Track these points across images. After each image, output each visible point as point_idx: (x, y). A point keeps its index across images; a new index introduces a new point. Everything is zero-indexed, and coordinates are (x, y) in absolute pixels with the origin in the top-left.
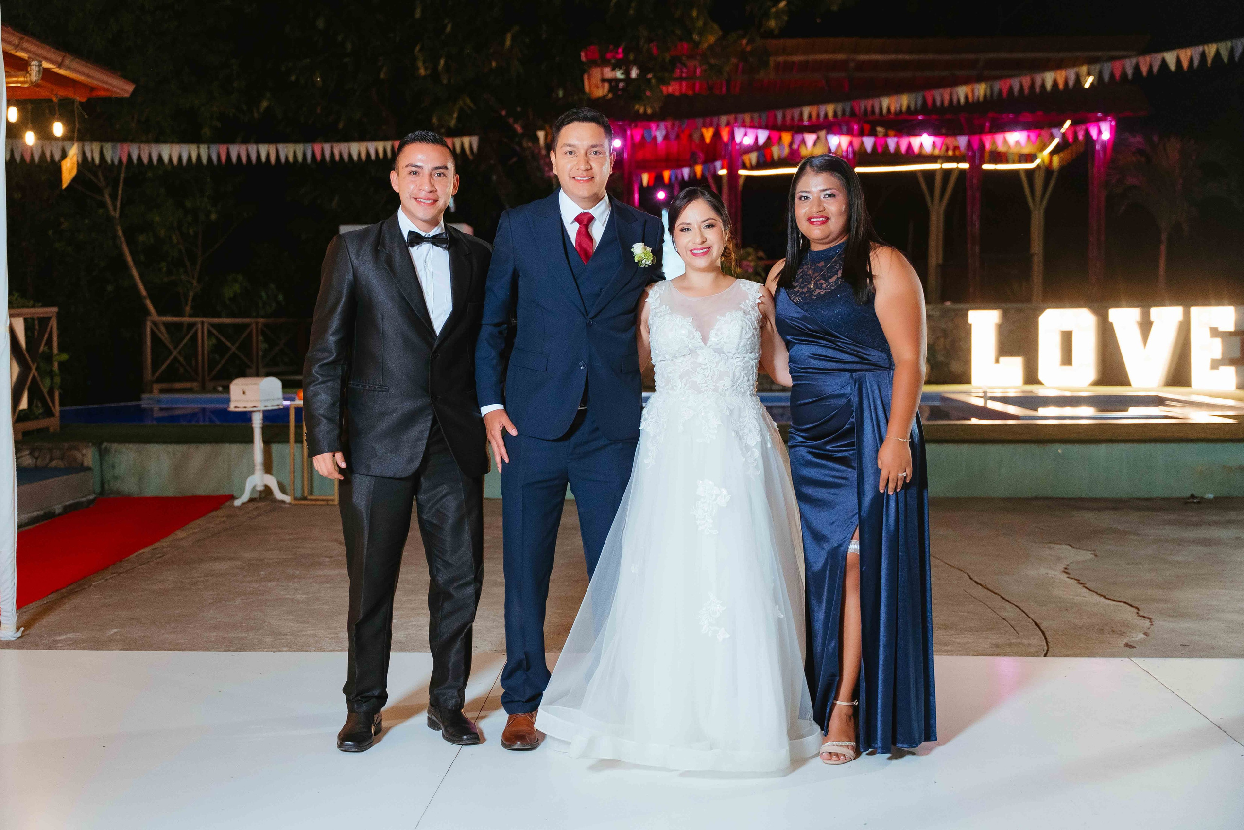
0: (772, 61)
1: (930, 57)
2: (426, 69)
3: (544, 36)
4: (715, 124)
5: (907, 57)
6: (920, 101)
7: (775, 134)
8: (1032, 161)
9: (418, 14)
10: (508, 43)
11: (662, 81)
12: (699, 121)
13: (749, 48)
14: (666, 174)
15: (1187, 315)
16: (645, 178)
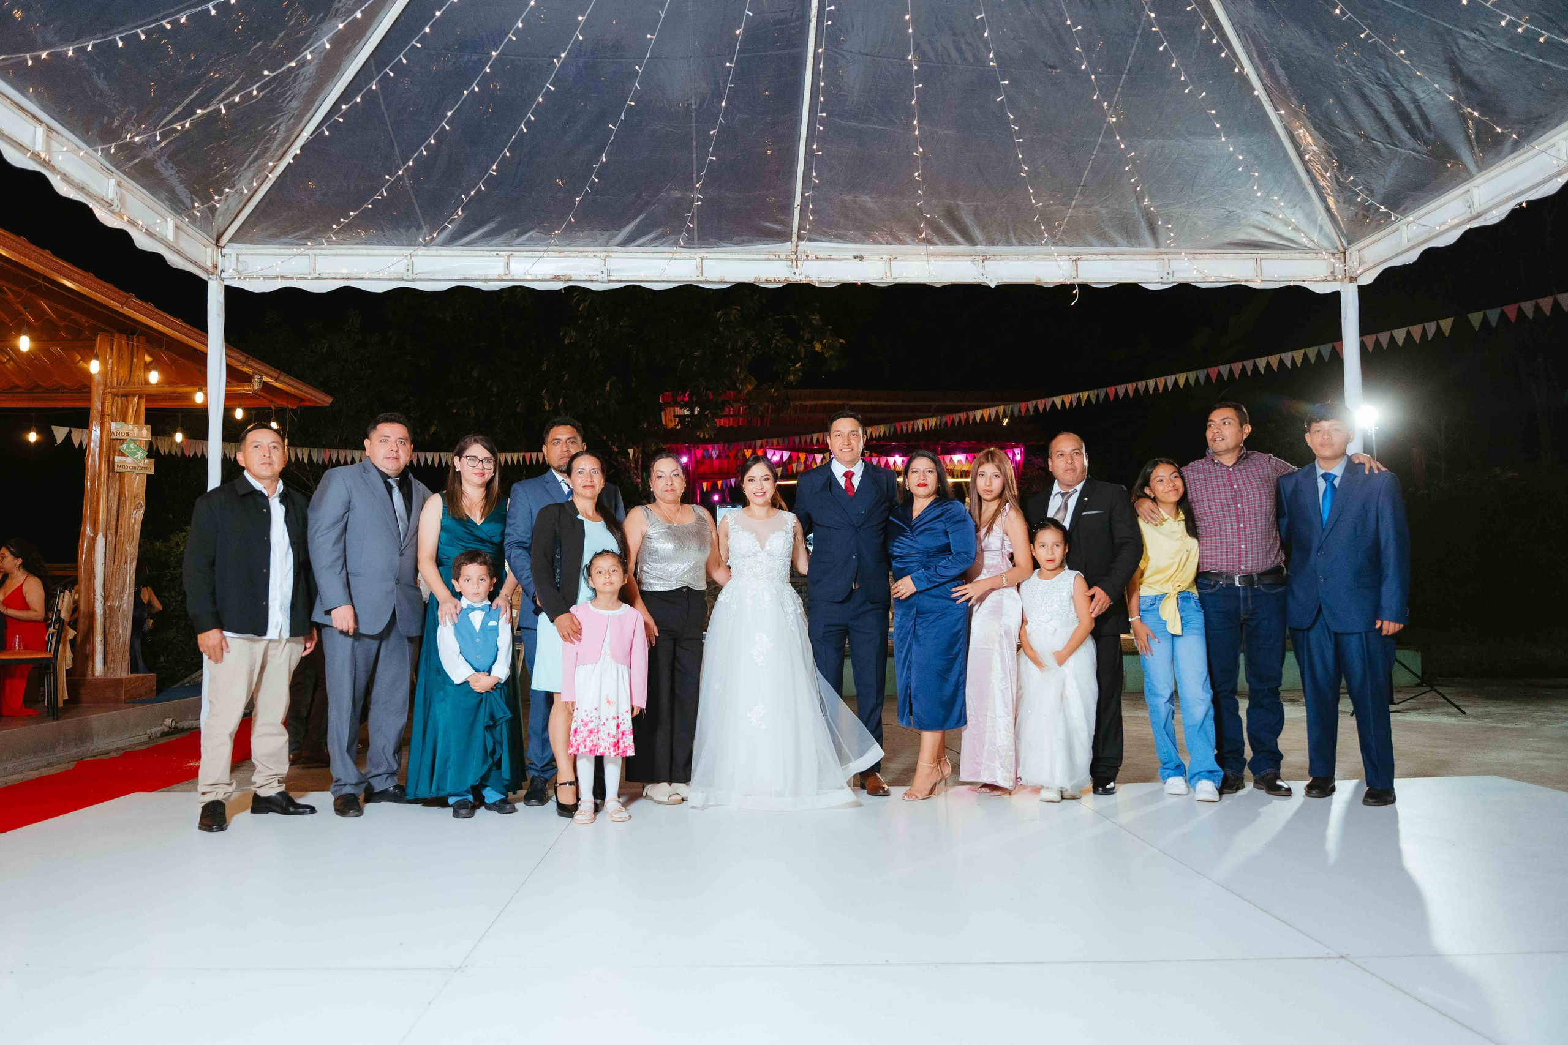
0: (792, 403)
1: (900, 403)
2: (549, 406)
3: (633, 385)
4: (753, 447)
5: (884, 403)
6: (892, 430)
7: (795, 454)
9: (544, 368)
10: (608, 388)
11: (715, 415)
12: (742, 444)
13: (776, 395)
14: (720, 483)
16: (705, 485)
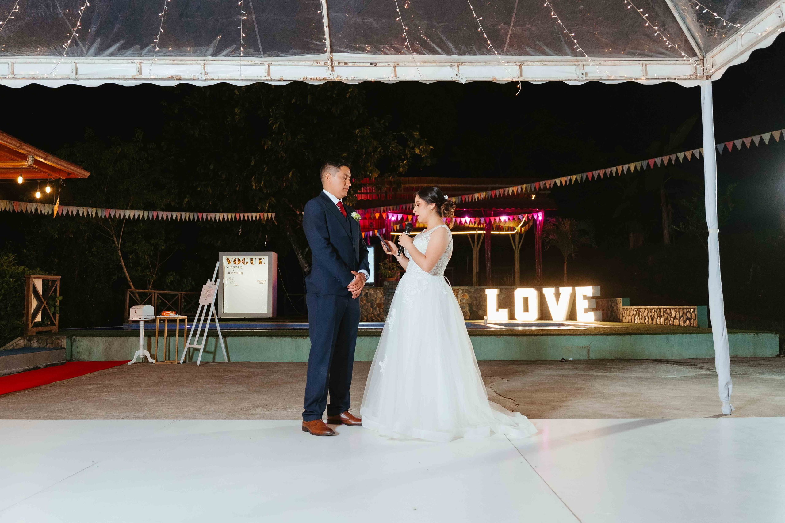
0: (402, 186)
4: (378, 211)
6: (460, 200)
7: (405, 216)
8: (514, 231)
9: (253, 164)
12: (372, 210)
13: (393, 180)
15: (574, 290)
